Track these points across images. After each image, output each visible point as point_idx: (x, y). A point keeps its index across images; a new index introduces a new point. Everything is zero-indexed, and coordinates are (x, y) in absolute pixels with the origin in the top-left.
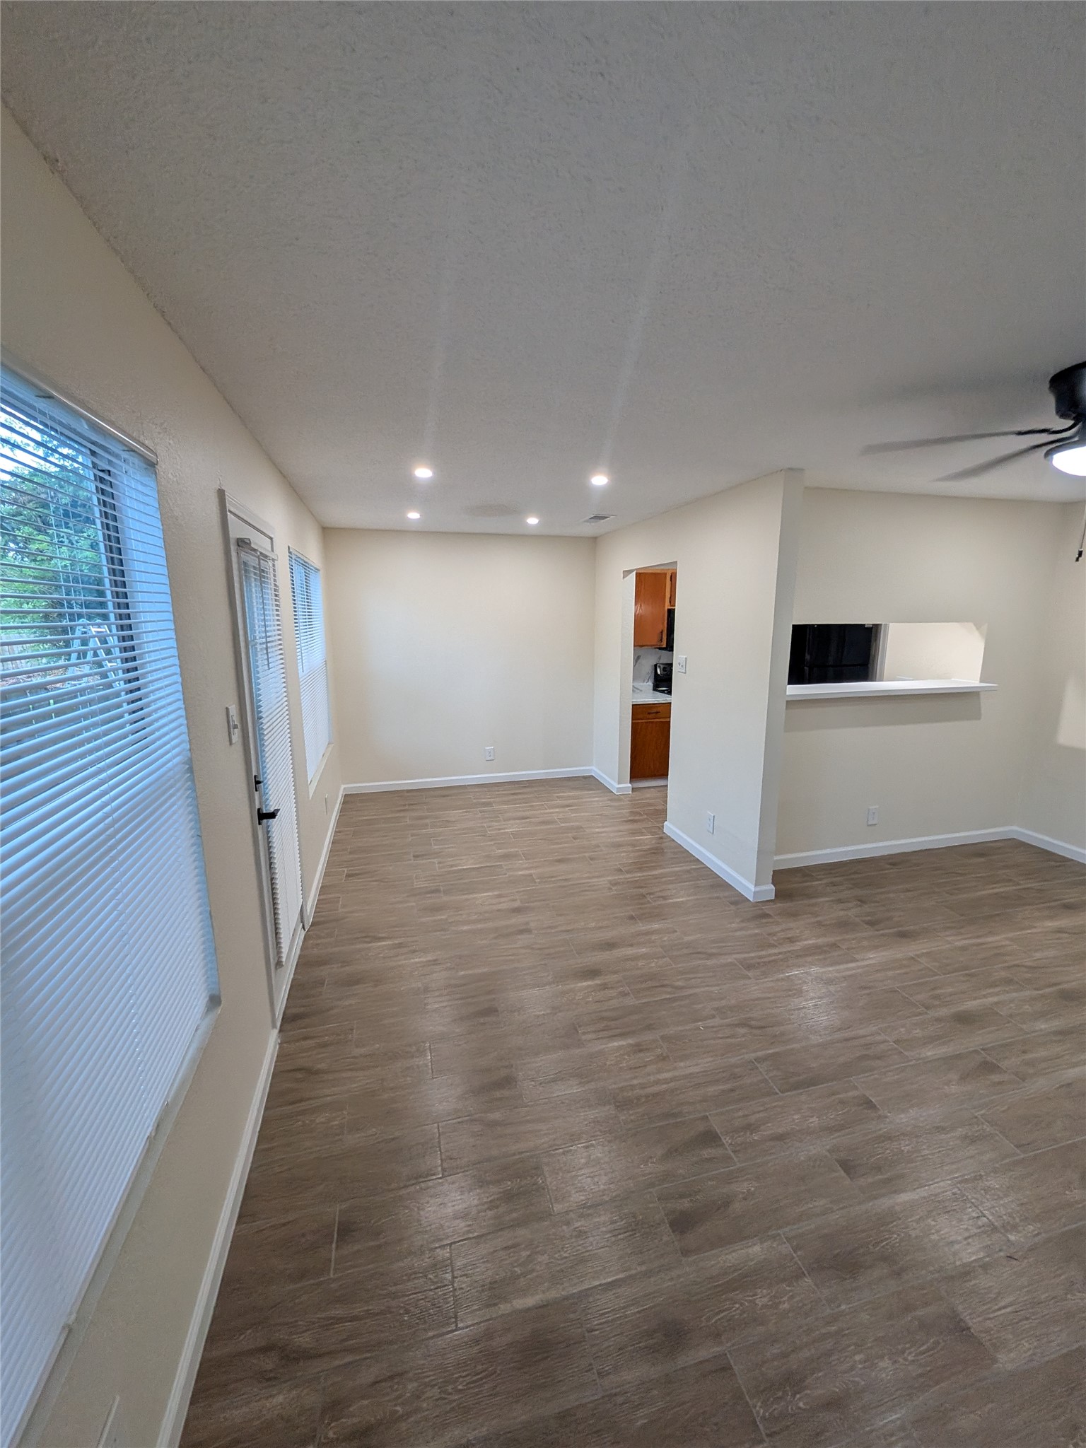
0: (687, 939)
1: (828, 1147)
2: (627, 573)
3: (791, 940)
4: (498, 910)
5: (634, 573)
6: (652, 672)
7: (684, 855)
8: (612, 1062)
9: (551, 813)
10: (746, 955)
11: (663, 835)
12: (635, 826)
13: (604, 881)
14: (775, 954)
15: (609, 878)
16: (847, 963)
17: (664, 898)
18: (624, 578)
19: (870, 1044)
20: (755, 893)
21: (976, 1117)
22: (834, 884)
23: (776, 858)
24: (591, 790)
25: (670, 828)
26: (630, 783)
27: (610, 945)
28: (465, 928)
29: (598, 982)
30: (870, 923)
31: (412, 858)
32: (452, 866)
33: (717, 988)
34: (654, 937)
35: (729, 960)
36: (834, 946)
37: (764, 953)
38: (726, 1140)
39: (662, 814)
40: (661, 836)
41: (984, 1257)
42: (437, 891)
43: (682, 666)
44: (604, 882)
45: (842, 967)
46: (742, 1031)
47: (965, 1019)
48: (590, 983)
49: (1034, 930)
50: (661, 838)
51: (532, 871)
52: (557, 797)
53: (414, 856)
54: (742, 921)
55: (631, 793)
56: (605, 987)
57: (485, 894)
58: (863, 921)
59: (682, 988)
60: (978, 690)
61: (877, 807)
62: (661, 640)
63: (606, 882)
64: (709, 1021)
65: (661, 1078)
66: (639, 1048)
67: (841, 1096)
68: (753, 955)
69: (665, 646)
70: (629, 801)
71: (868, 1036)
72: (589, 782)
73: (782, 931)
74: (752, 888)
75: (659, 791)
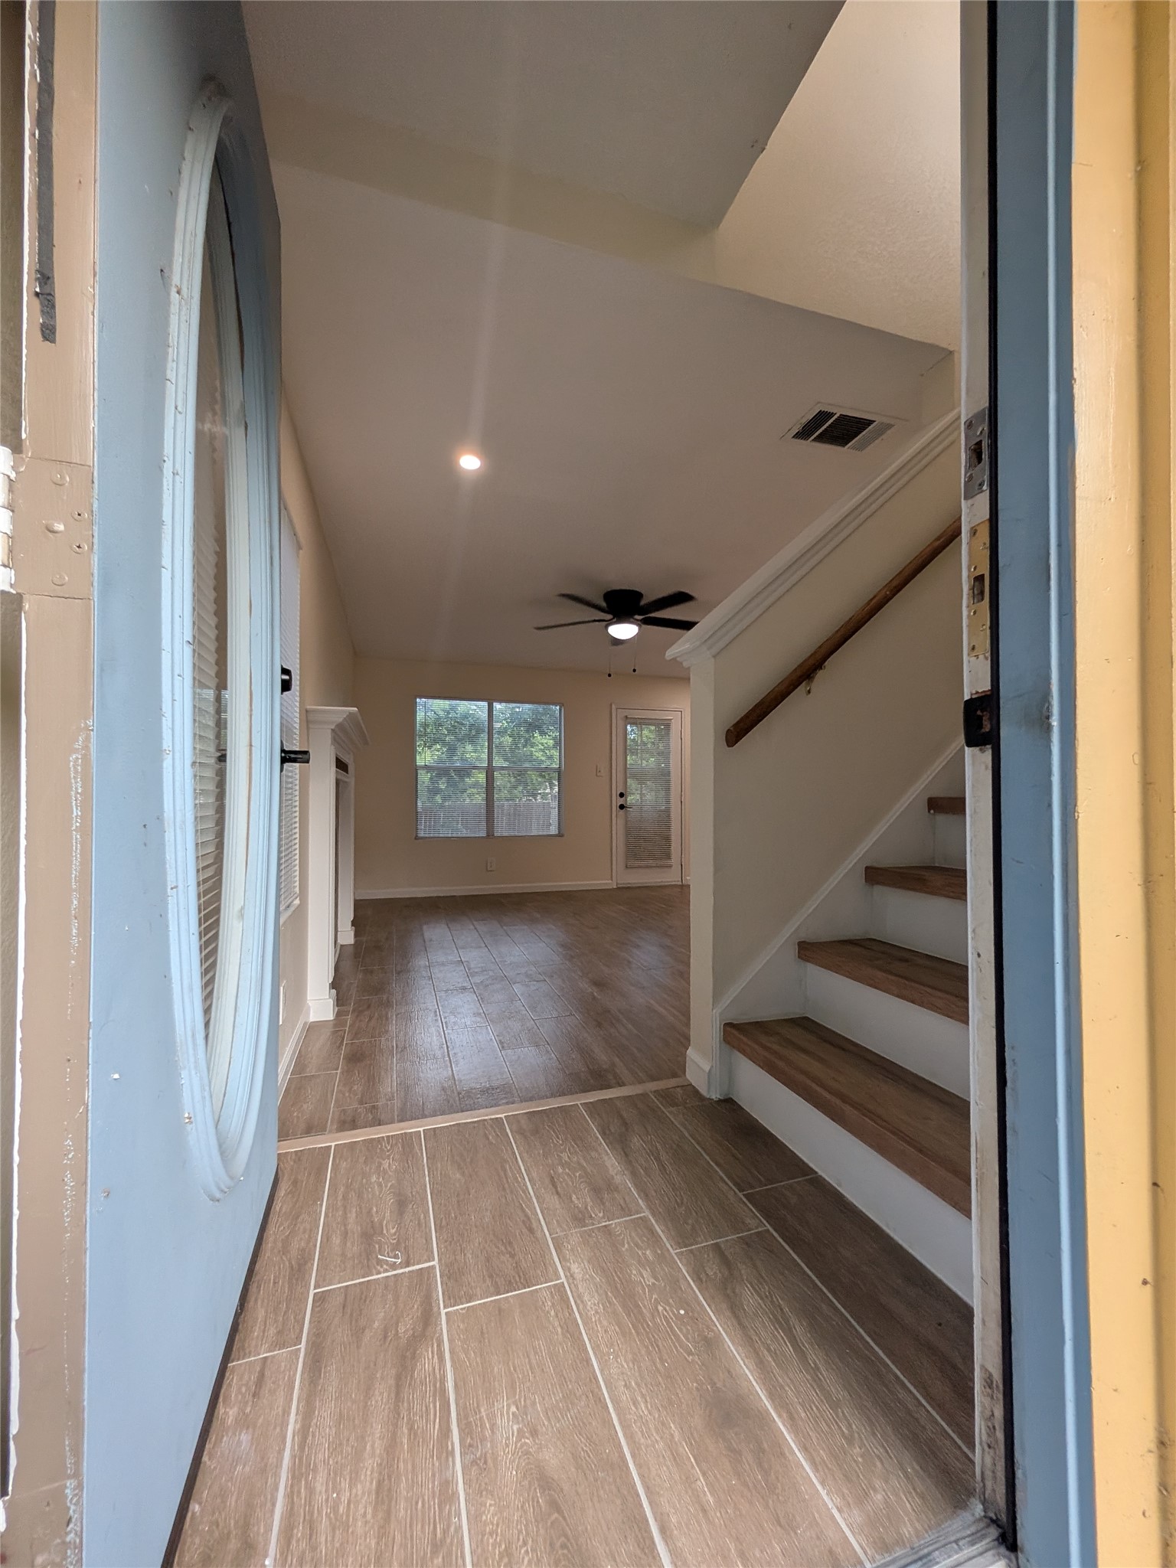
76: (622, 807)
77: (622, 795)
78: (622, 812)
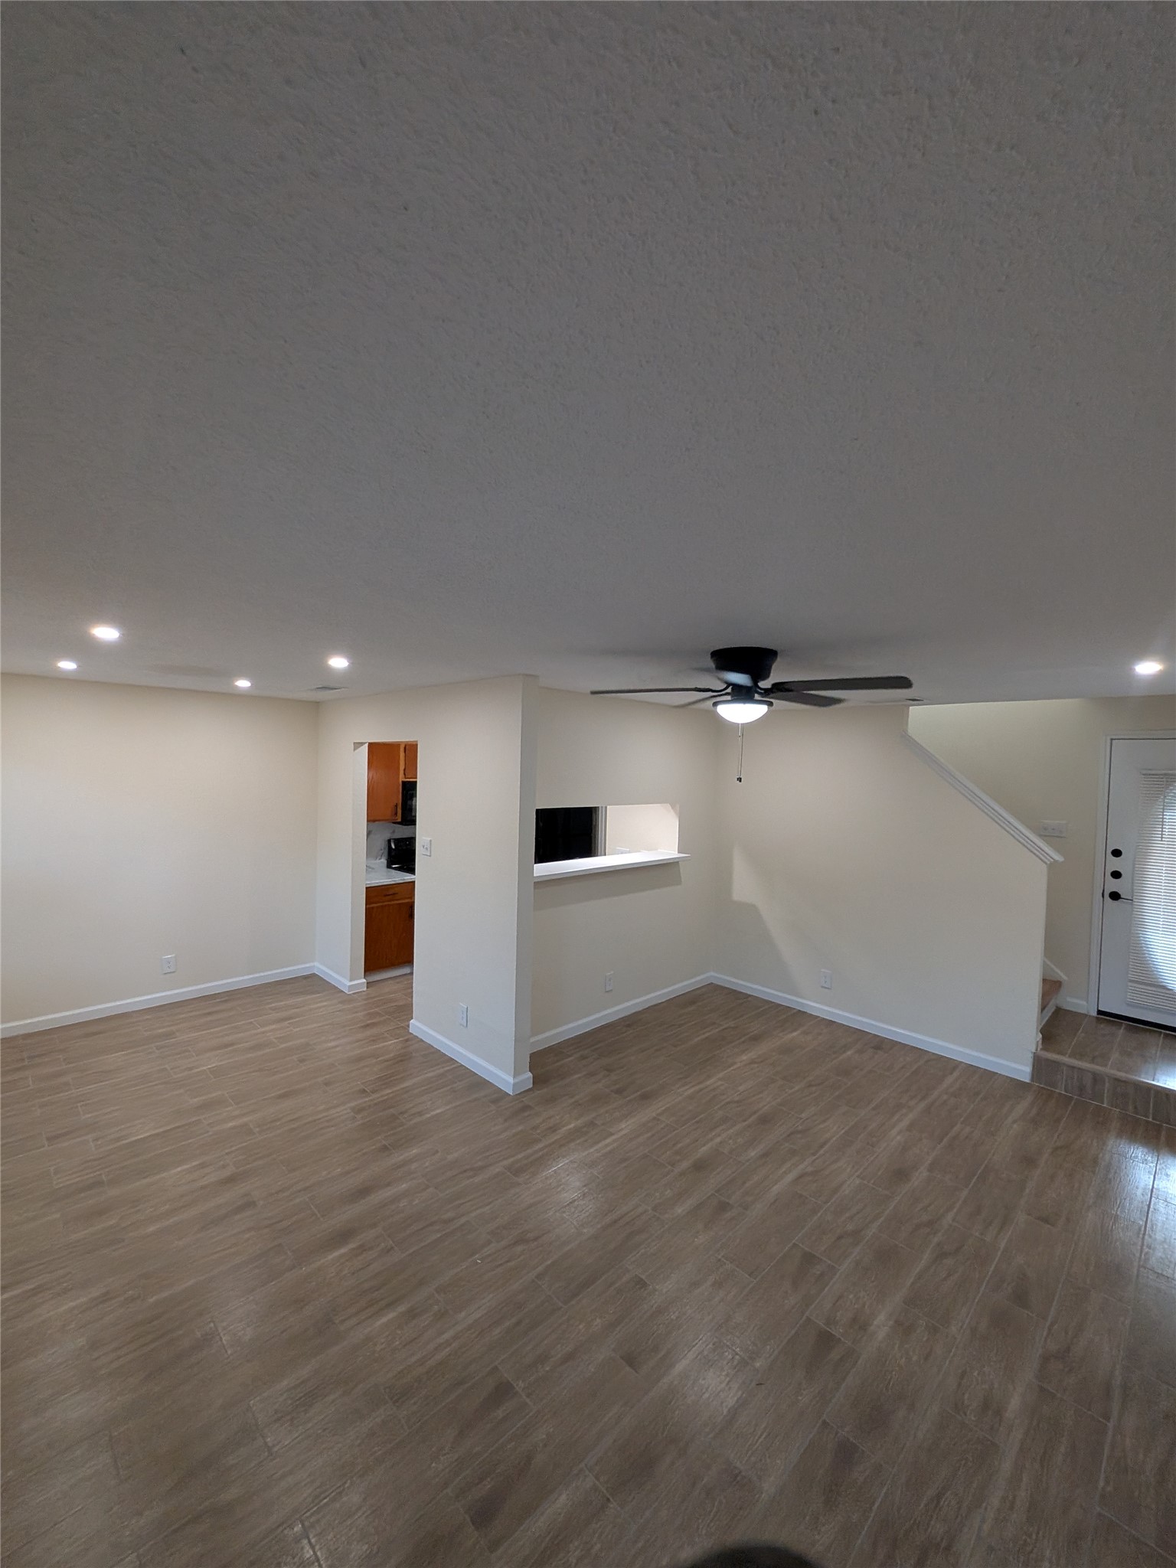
0: (450, 1157)
1: (613, 1346)
2: (360, 744)
3: (553, 1129)
4: (202, 1188)
5: (367, 745)
6: (384, 849)
7: (435, 1057)
8: (383, 1346)
9: (263, 1033)
10: (512, 1160)
11: (412, 1036)
12: (375, 1031)
13: (346, 1109)
14: (541, 1149)
15: (353, 1104)
16: (605, 1139)
17: (420, 1114)
18: (354, 750)
19: (633, 1220)
20: (514, 1085)
21: (720, 1260)
22: (583, 1058)
23: (532, 1040)
24: (313, 993)
25: (417, 1026)
26: (365, 978)
27: (363, 1192)
28: (152, 1229)
29: (352, 1246)
30: (619, 1092)
31: (46, 1143)
32: (118, 1139)
33: (488, 1208)
34: (413, 1166)
35: (497, 1170)
36: (592, 1124)
37: (530, 1151)
38: (520, 1385)
39: (405, 1011)
40: (406, 1038)
41: (742, 1395)
42: (98, 1184)
43: (427, 849)
44: (345, 1112)
45: (600, 1145)
46: (519, 1248)
47: (700, 1166)
48: (343, 1251)
49: (735, 1067)
50: (407, 1040)
51: (245, 1119)
52: (271, 1009)
53: (48, 1139)
54: (506, 1120)
55: (365, 989)
56: (362, 1249)
57: (179, 1169)
58: (612, 1091)
59: (451, 1220)
60: (677, 860)
61: (612, 972)
62: (396, 814)
63: (349, 1111)
64: (486, 1249)
65: (442, 1341)
66: (412, 1314)
67: (617, 1285)
68: (520, 1156)
69: (399, 820)
70: (365, 1000)
71: (631, 1211)
72: (312, 983)
73: (544, 1121)
74: (511, 1080)
75: (398, 983)
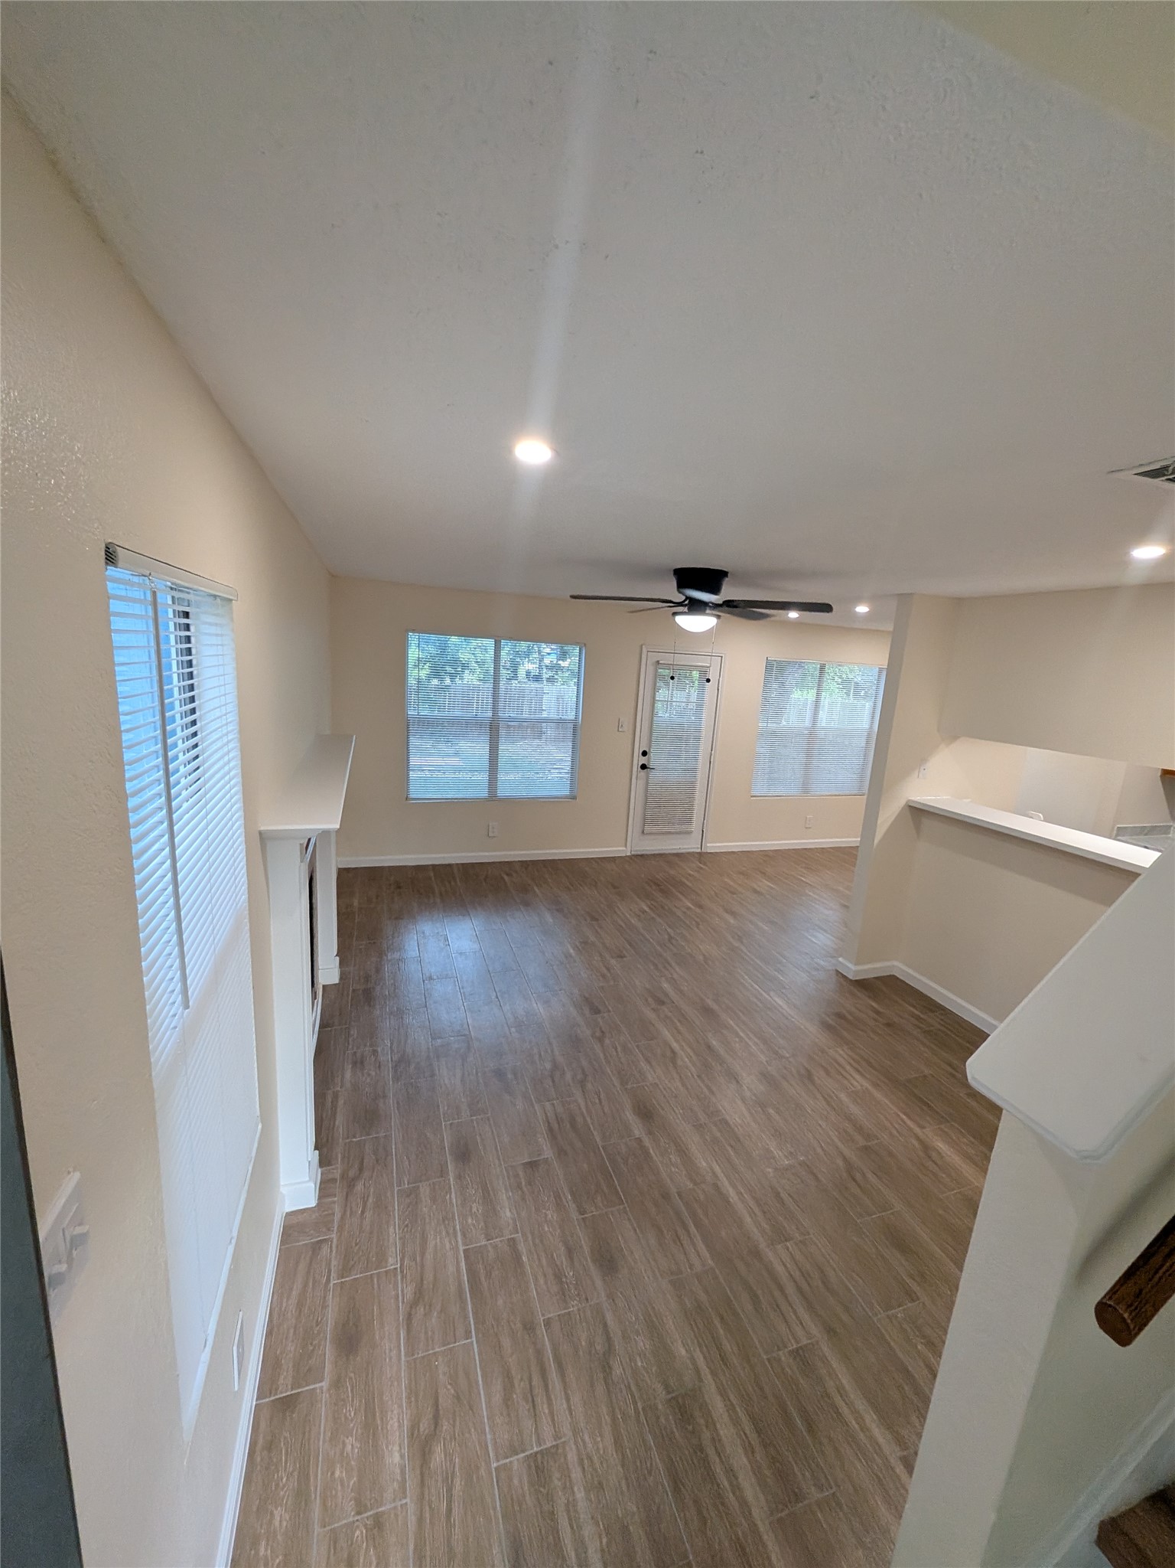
76: (644, 767)
77: (644, 753)
78: (643, 773)
